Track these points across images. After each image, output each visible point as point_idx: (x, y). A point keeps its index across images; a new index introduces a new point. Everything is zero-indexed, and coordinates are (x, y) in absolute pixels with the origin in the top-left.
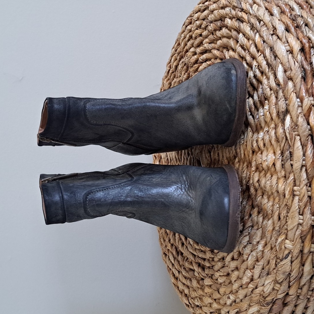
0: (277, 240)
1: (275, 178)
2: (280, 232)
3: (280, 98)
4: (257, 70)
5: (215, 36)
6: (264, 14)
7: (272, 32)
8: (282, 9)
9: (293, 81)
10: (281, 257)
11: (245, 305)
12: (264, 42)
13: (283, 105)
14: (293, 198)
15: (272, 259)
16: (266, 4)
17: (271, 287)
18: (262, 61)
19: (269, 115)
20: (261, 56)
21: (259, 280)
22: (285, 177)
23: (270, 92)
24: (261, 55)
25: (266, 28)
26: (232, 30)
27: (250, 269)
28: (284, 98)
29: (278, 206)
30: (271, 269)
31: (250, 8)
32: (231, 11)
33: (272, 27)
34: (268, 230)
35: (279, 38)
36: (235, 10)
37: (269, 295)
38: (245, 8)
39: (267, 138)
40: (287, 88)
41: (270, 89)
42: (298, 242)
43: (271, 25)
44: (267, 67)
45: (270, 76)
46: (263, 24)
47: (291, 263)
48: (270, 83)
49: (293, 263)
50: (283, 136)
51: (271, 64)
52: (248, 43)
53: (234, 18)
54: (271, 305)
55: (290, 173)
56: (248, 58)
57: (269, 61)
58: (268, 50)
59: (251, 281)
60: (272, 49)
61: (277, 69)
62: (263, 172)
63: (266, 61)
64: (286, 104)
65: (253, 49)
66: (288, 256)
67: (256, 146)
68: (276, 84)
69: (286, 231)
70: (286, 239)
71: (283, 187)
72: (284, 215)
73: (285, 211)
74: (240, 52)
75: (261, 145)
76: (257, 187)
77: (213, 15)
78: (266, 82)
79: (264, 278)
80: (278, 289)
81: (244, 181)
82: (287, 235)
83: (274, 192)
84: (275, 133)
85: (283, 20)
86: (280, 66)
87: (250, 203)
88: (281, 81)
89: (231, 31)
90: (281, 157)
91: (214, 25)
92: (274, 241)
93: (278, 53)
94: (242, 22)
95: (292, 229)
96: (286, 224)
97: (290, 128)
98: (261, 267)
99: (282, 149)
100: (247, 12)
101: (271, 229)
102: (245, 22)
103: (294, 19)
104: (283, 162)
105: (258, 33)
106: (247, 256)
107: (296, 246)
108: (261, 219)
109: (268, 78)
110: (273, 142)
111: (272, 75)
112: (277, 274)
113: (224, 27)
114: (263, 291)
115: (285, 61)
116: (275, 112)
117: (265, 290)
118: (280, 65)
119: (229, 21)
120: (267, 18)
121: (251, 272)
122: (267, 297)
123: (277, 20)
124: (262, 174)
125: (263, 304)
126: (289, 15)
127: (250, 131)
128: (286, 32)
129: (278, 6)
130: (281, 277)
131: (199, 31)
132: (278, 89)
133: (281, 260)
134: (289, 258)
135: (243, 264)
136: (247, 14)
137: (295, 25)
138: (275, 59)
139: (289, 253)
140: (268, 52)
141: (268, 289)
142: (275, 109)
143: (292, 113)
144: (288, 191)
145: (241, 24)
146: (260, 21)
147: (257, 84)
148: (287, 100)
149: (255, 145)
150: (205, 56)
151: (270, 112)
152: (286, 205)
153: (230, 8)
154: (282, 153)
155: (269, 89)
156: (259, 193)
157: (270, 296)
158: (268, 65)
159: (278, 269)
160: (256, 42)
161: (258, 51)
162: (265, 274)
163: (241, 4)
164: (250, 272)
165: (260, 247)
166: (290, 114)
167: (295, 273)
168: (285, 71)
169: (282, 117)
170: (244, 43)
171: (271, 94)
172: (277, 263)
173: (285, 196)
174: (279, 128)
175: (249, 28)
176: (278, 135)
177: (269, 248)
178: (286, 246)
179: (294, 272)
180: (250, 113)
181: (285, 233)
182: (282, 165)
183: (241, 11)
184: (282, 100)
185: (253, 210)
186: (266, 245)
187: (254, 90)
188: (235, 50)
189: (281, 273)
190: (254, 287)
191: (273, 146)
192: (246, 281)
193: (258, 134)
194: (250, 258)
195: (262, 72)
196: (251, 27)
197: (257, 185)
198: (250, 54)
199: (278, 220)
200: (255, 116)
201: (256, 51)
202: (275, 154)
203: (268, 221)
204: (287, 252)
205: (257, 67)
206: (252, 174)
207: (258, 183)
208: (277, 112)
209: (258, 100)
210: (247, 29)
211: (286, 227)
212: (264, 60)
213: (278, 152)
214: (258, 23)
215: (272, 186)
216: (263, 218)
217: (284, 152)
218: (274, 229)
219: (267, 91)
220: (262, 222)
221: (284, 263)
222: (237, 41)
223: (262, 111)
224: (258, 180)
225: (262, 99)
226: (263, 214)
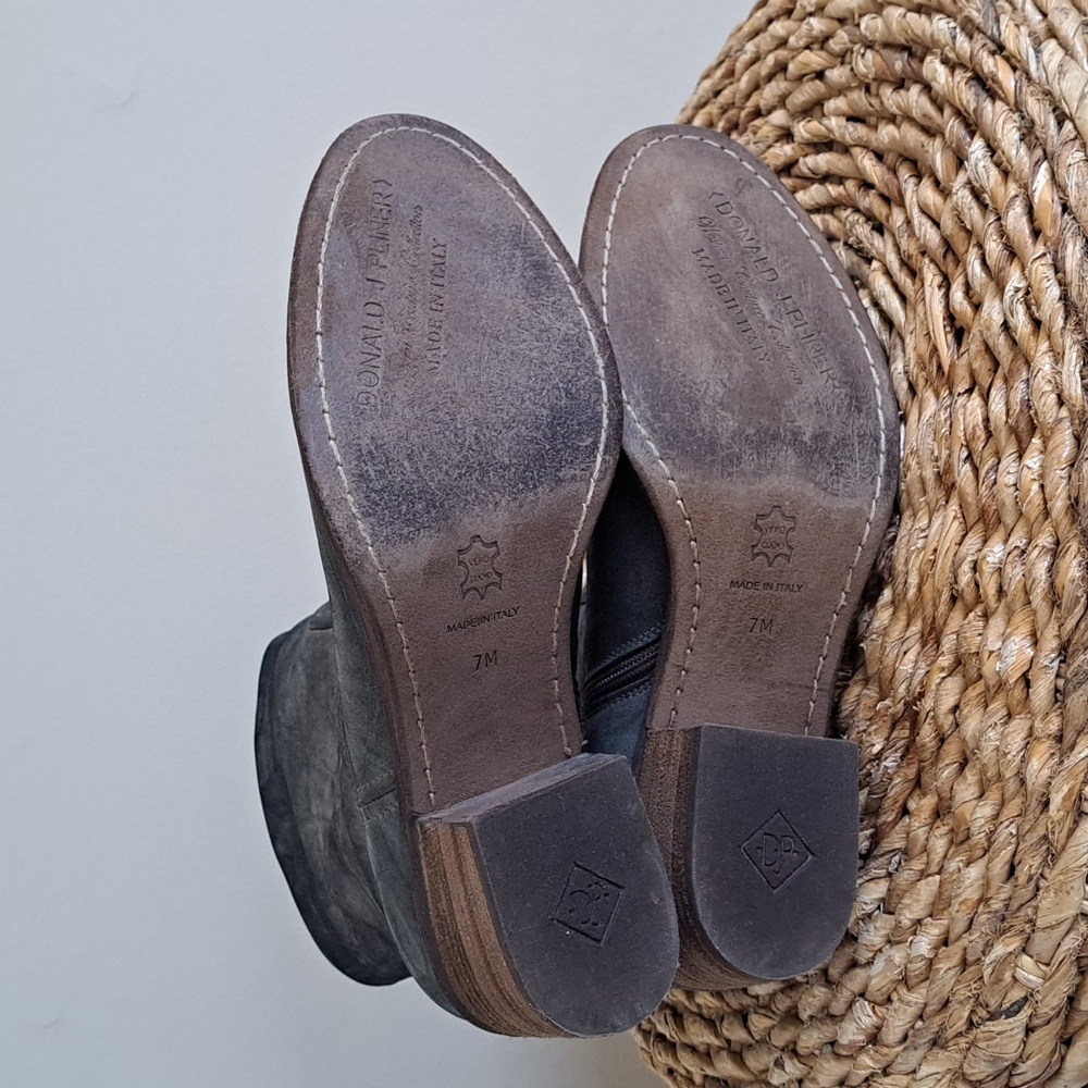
0: (988, 946)
1: (1019, 727)
2: (1007, 924)
4: (1021, 309)
5: (873, 101)
10: (993, 1004)
12: (1065, 208)
14: (1076, 822)
15: (961, 1003)
18: (1046, 283)
19: (1039, 498)
20: (1044, 260)
21: (899, 1048)
22: (1059, 738)
23: (1056, 408)
24: (1044, 255)
25: (1081, 155)
26: (947, 111)
27: (874, 1004)
29: (1014, 831)
30: (950, 1033)
31: (1031, 51)
32: (954, 38)
34: (961, 899)
36: (970, 38)
38: (1011, 45)
39: (1015, 573)
41: (1059, 398)
42: (1065, 974)
44: (1061, 313)
45: (1067, 352)
46: (1074, 133)
47: (1027, 1035)
48: (1064, 377)
49: (1034, 1037)
50: (1079, 594)
51: (1079, 304)
52: (1001, 188)
53: (963, 66)
55: (1079, 733)
56: (994, 247)
57: (1074, 292)
58: (1078, 248)
59: (869, 1045)
62: (980, 687)
63: (1060, 285)
65: (1016, 220)
66: (1021, 1009)
67: (968, 585)
69: (1028, 928)
70: (1024, 950)
71: (1046, 772)
72: (1033, 872)
73: (1037, 861)
74: (966, 211)
75: (990, 589)
76: (947, 727)
77: (879, 21)
78: (1047, 368)
79: (920, 1053)
81: (904, 686)
82: (1028, 940)
83: (1007, 776)
84: (1051, 569)
87: (911, 772)
89: (941, 110)
90: (1056, 663)
91: (878, 58)
92: (980, 947)
94: (993, 95)
95: (1052, 927)
96: (1033, 903)
98: (912, 1011)
99: (1064, 637)
100: (1015, 63)
101: (976, 897)
102: (1001, 99)
104: (1061, 682)
105: (1045, 165)
106: (871, 955)
107: (1057, 983)
108: (939, 845)
109: (1058, 357)
110: (1038, 599)
111: (1076, 347)
112: (970, 1055)
113: (916, 82)
116: (1064, 495)
119: (942, 71)
121: (875, 1012)
124: (974, 694)
127: (955, 517)
130: (978, 1069)
131: (815, 59)
133: (993, 1017)
134: (1023, 1017)
135: (853, 973)
136: (1014, 69)
139: (1025, 999)
140: (1073, 255)
142: (1064, 482)
144: (1062, 794)
145: (988, 105)
146: (1061, 118)
147: (1010, 357)
149: (965, 577)
150: (823, 161)
151: (1042, 486)
152: (1045, 837)
153: (952, 24)
154: (1064, 653)
155: (1053, 398)
156: (952, 750)
158: (1066, 306)
159: (976, 1039)
160: (1036, 200)
161: (1036, 233)
162: (924, 1040)
163: (997, 20)
164: (871, 1014)
165: (923, 945)
167: (1033, 1067)
169: (1085, 522)
170: (985, 183)
171: (1059, 421)
172: (974, 1021)
173: (1046, 804)
174: (1069, 557)
175: (1017, 136)
176: (1058, 582)
177: (956, 960)
178: (1020, 974)
179: (1029, 1062)
180: (965, 454)
181: (1023, 931)
182: (1057, 691)
183: (993, 53)
185: (916, 798)
186: (946, 943)
187: (996, 371)
188: (945, 193)
189: (981, 1055)
190: (877, 1067)
191: (1034, 612)
192: (851, 1037)
193: (985, 542)
194: (879, 964)
195: (1037, 324)
196: (1025, 131)
197: (947, 722)
198: (1002, 233)
199: (1004, 876)
200: (982, 473)
201: (1027, 231)
202: (1035, 643)
203: (968, 864)
204: (1016, 994)
205: (1020, 294)
206: (936, 678)
207: (951, 717)
208: (1070, 497)
209: (1004, 418)
210: (1008, 135)
211: (1030, 911)
212: (1053, 281)
213: (1050, 643)
214: (1052, 122)
215: (1006, 754)
216: (951, 842)
217: (1071, 649)
218: (984, 900)
219: (1047, 405)
220: (945, 856)
221: (999, 1029)
222: (960, 161)
223: (1013, 468)
224: (956, 708)
225: (1023, 425)
226: (952, 830)
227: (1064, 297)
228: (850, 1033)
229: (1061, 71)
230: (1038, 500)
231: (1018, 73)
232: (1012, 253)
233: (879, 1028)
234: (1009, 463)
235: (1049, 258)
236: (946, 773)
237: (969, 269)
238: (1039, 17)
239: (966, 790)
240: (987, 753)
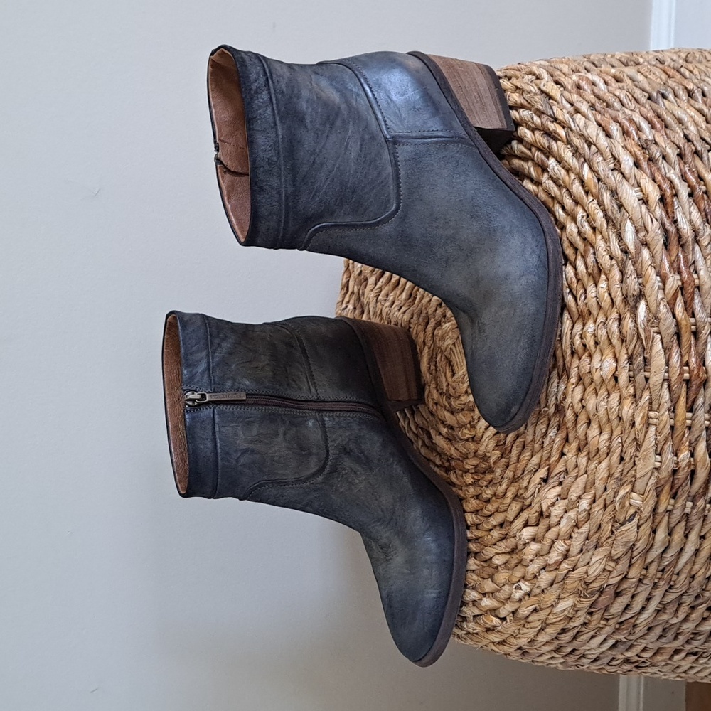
0: (616, 493)
1: (614, 398)
2: (623, 481)
3: (629, 274)
4: (586, 224)
6: (598, 135)
7: (612, 166)
8: (625, 127)
9: (649, 248)
10: (622, 519)
11: (550, 597)
12: (599, 180)
13: (635, 284)
14: (647, 428)
15: (607, 523)
16: (599, 117)
17: (602, 566)
18: (596, 211)
19: (609, 298)
20: (593, 202)
21: (580, 556)
22: (634, 396)
23: (610, 261)
24: (593, 200)
25: (601, 158)
26: (533, 149)
27: (564, 540)
28: (635, 274)
29: (620, 441)
30: (604, 539)
31: (570, 119)
32: (532, 118)
33: (611, 156)
34: (599, 479)
35: (624, 177)
36: (539, 117)
37: (596, 579)
38: (561, 118)
39: (602, 333)
40: (640, 258)
41: (610, 256)
42: (651, 496)
43: (609, 153)
44: (605, 222)
45: (611, 237)
46: (597, 150)
47: (638, 529)
48: (612, 247)
49: (641, 529)
50: (634, 333)
51: (613, 217)
52: (567, 178)
53: (539, 130)
54: (597, 595)
55: (643, 391)
56: (568, 202)
57: (610, 213)
58: (608, 194)
59: (565, 559)
60: (614, 193)
61: (622, 228)
62: (593, 386)
63: (603, 211)
64: (640, 284)
65: (577, 188)
66: (634, 517)
67: (579, 345)
68: (621, 250)
69: (633, 479)
70: (632, 491)
71: (631, 411)
72: (632, 454)
73: (634, 449)
74: (551, 189)
75: (590, 342)
76: (579, 409)
78: (603, 245)
79: (590, 553)
80: (611, 569)
82: (633, 485)
83: (613, 419)
84: (619, 326)
85: (629, 147)
86: (629, 223)
87: (564, 434)
88: (631, 247)
89: (530, 150)
90: (628, 365)
92: (612, 495)
93: (625, 203)
94: (556, 139)
95: (643, 476)
96: (634, 469)
97: (645, 321)
98: (583, 536)
99: (630, 353)
100: (563, 125)
101: (606, 475)
102: (560, 140)
103: (645, 146)
104: (631, 373)
105: (586, 164)
106: (558, 520)
107: (648, 501)
108: (583, 460)
109: (607, 240)
110: (615, 341)
111: (614, 235)
112: (614, 545)
113: (514, 139)
114: (586, 573)
115: (636, 215)
116: (621, 294)
117: (590, 573)
118: (628, 221)
119: (528, 132)
120: (602, 141)
121: (565, 544)
122: (591, 582)
123: (621, 147)
124: (590, 390)
125: (584, 593)
126: (636, 139)
127: (568, 319)
128: (636, 169)
129: (618, 122)
130: (619, 550)
132: (625, 258)
133: (622, 525)
134: (635, 520)
135: (550, 532)
136: (564, 127)
137: (648, 156)
138: (620, 211)
139: (636, 512)
140: (607, 197)
141: (595, 570)
142: (620, 289)
143: (648, 299)
144: (640, 418)
145: (554, 144)
146: (590, 144)
147: (583, 245)
148: (641, 277)
149: (578, 342)
151: (610, 294)
152: (635, 439)
153: (530, 112)
154: (630, 360)
155: (608, 257)
156: (582, 419)
157: (597, 581)
158: (606, 219)
159: (616, 537)
160: (586, 178)
161: (587, 193)
162: (591, 547)
163: (552, 109)
164: (563, 545)
165: (584, 504)
166: (646, 299)
168: (637, 232)
169: (632, 303)
170: (559, 176)
171: (612, 266)
172: (614, 530)
173: (633, 424)
174: (627, 320)
175: (571, 154)
176: (624, 331)
177: (602, 505)
178: (632, 501)
179: (641, 542)
180: (568, 291)
181: (631, 482)
182: (630, 377)
183: (552, 122)
184: (633, 277)
185: (567, 447)
186: (594, 501)
187: (576, 253)
188: (538, 183)
189: (620, 543)
190: (570, 567)
191: (614, 347)
192: (556, 559)
193: (584, 325)
194: (564, 522)
195: (594, 229)
196: (574, 152)
197: (578, 407)
198: (570, 195)
199: (618, 462)
200: (578, 296)
201: (583, 192)
202: (617, 360)
203: (600, 463)
204: (632, 511)
205: (585, 218)
206: (570, 389)
207: (580, 404)
208: (623, 295)
209: (585, 271)
210: (567, 155)
211: (633, 472)
212: (599, 210)
213: (624, 357)
214: (586, 146)
215: (611, 409)
216: (589, 459)
217: (634, 357)
218: (610, 476)
219: (605, 261)
220: (587, 466)
221: (626, 528)
222: (544, 169)
223: (594, 290)
224: (582, 400)
225: (596, 271)
226: (589, 453)
227: (606, 216)
228: (554, 557)
229: (586, 126)
230: (609, 299)
231: (566, 129)
232: (577, 203)
233: (568, 551)
234: (591, 289)
235: (595, 201)
236: (581, 428)
237: (557, 214)
238: (569, 105)
239: (594, 431)
240: (602, 412)
